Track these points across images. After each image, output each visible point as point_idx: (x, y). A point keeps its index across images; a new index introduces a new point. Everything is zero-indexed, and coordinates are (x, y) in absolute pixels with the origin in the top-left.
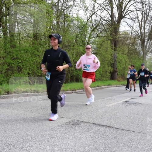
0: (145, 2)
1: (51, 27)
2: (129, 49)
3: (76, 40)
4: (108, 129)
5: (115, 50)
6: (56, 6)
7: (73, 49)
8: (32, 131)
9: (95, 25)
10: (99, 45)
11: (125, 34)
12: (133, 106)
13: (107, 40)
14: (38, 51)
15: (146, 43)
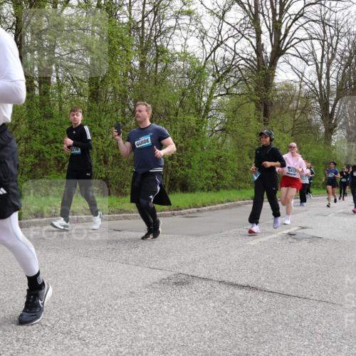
0: (329, 20)
1: (127, 73)
2: (294, 121)
3: (181, 102)
4: (251, 294)
5: (266, 123)
6: (138, 28)
7: (175, 121)
8: (90, 298)
9: (222, 69)
10: (231, 113)
11: (286, 88)
12: (304, 244)
13: (248, 102)
14: (99, 125)
15: (330, 108)
